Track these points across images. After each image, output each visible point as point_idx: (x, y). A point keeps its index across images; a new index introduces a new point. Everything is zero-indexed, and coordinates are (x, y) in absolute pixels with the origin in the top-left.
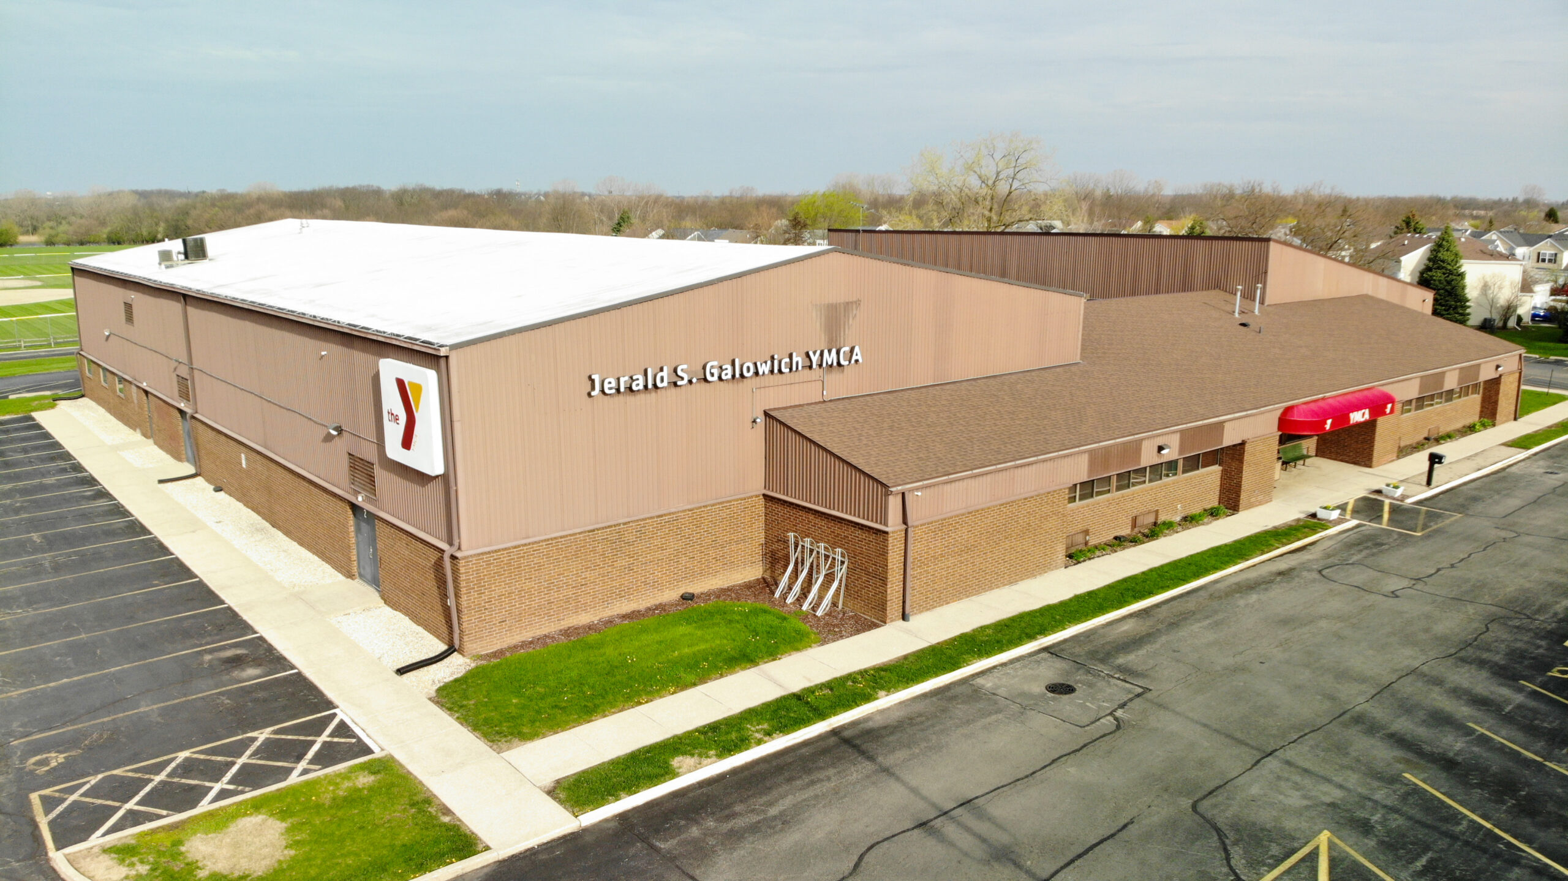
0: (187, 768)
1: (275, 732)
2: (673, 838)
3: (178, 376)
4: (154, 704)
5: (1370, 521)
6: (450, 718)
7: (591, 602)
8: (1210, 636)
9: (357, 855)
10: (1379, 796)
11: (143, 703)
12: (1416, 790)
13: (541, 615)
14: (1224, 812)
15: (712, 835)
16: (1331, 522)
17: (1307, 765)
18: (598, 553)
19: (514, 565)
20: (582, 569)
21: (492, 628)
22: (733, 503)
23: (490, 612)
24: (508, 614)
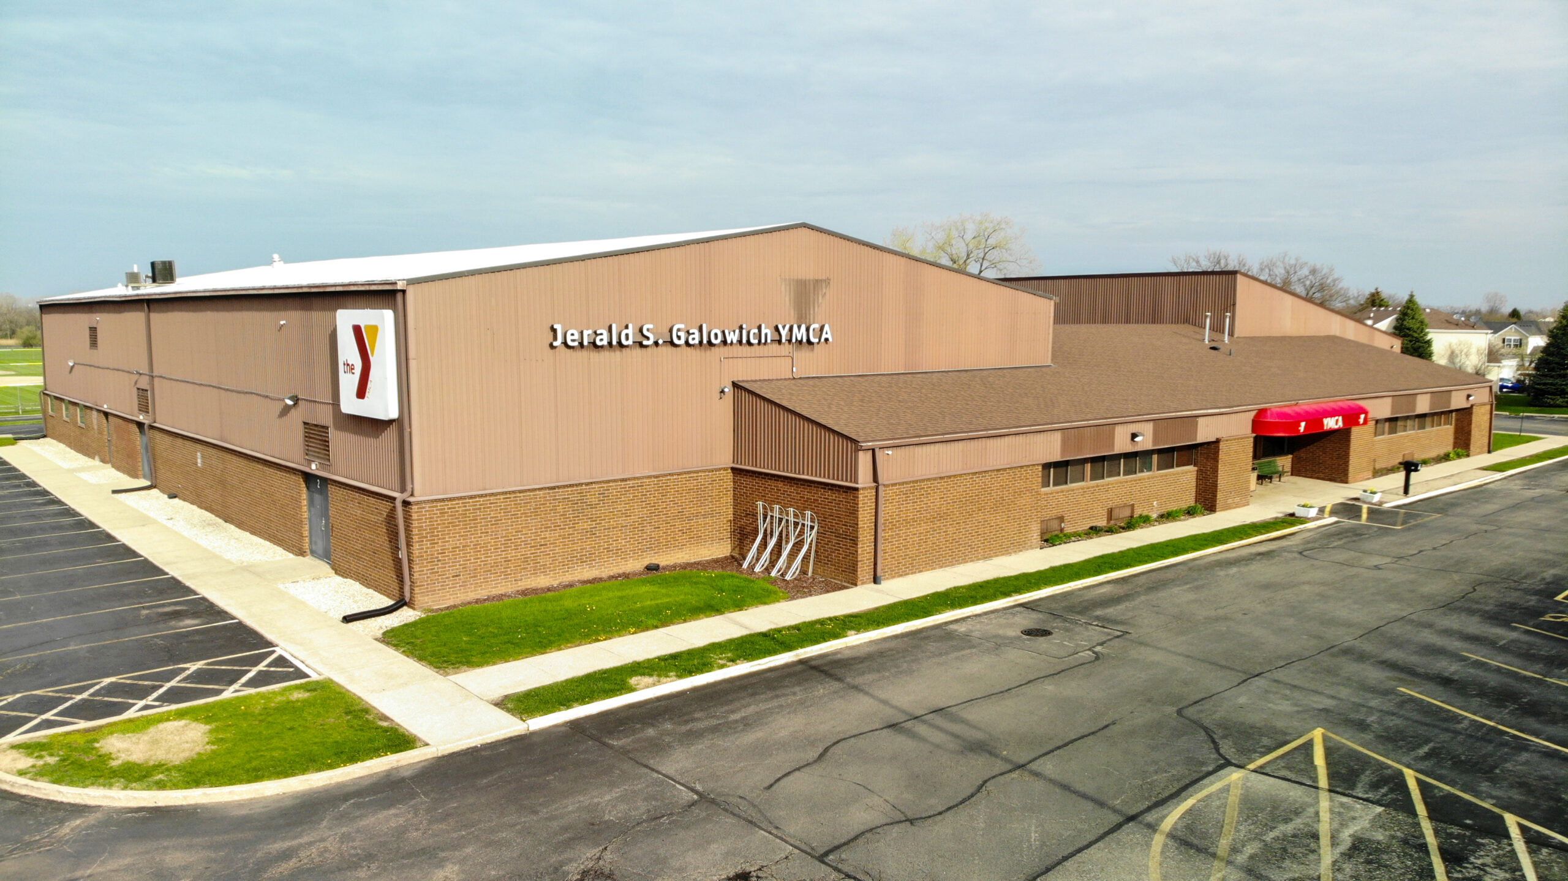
0: (111, 690)
1: (208, 664)
2: (627, 737)
3: (138, 389)
4: (84, 644)
5: (1349, 519)
6: (396, 653)
7: (551, 564)
8: (1191, 596)
9: (285, 749)
10: (1374, 703)
11: (72, 643)
12: (1412, 699)
13: (497, 573)
14: (1212, 715)
15: (669, 735)
16: (1309, 519)
17: (1296, 682)
18: (558, 513)
19: (469, 517)
20: (541, 528)
21: (445, 582)
22: (700, 474)
23: (443, 564)
24: (463, 568)
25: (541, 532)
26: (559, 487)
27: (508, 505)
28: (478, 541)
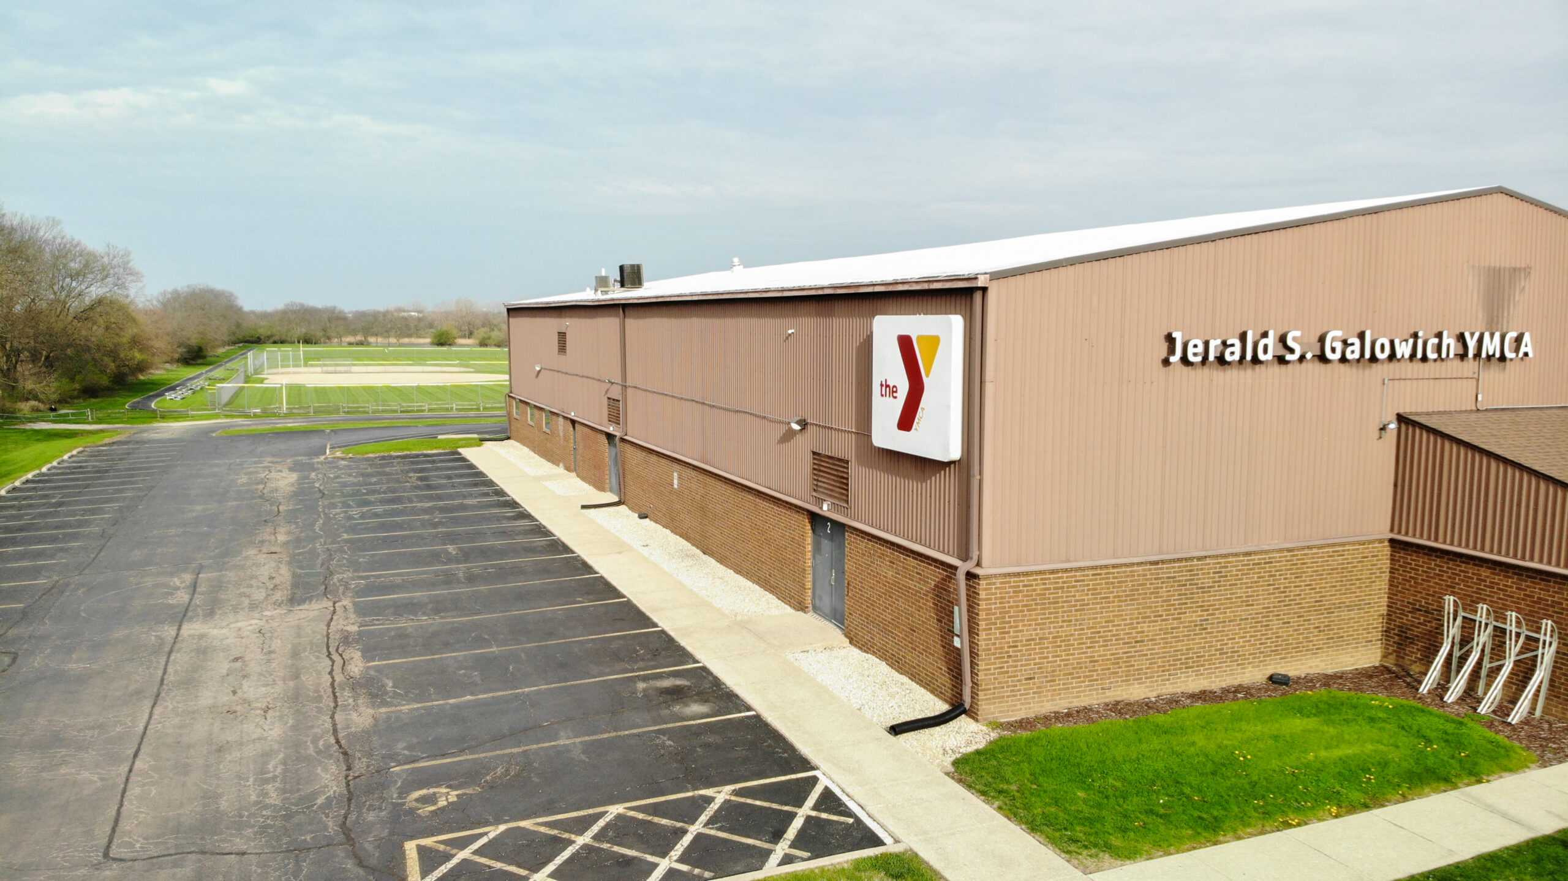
0: (621, 829)
3: (609, 398)
4: (576, 736)
7: (1147, 668)
11: (562, 734)
13: (1080, 677)
18: (1161, 597)
19: (1049, 599)
20: (1138, 618)
21: (1016, 686)
22: (1347, 548)
23: (1015, 661)
24: (1039, 668)
25: (1138, 623)
26: (1163, 562)
27: (1098, 584)
28: (1058, 632)
